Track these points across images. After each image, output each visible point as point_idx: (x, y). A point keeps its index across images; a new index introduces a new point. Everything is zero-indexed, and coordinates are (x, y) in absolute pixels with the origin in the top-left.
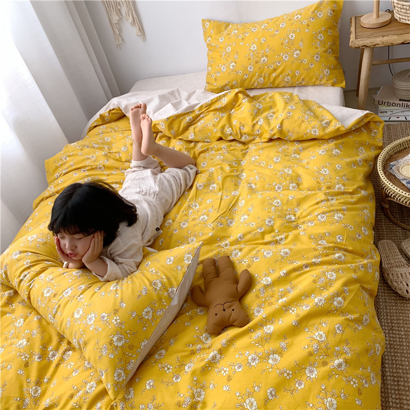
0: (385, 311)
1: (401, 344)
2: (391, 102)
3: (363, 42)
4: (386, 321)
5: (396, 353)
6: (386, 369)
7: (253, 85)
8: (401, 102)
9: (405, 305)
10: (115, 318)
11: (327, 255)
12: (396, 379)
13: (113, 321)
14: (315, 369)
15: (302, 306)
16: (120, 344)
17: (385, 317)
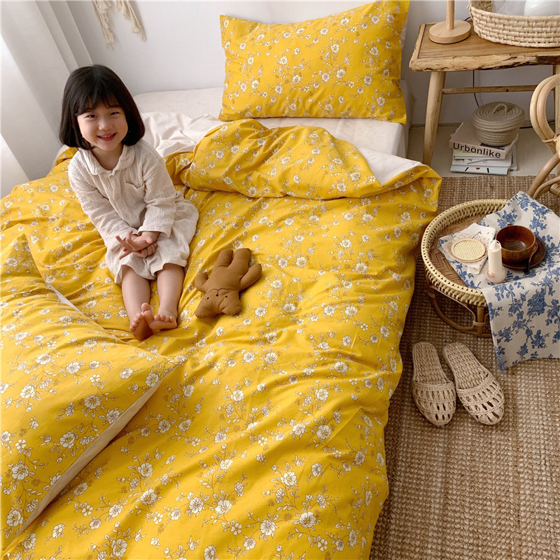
0: (406, 440)
1: (417, 487)
2: (470, 146)
3: (428, 64)
4: (404, 454)
5: (409, 499)
6: (392, 521)
7: (283, 113)
8: (483, 148)
9: (434, 435)
10: (20, 441)
11: (324, 364)
12: (401, 535)
13: (17, 444)
14: (273, 523)
15: (276, 436)
16: (21, 477)
17: (405, 450)
